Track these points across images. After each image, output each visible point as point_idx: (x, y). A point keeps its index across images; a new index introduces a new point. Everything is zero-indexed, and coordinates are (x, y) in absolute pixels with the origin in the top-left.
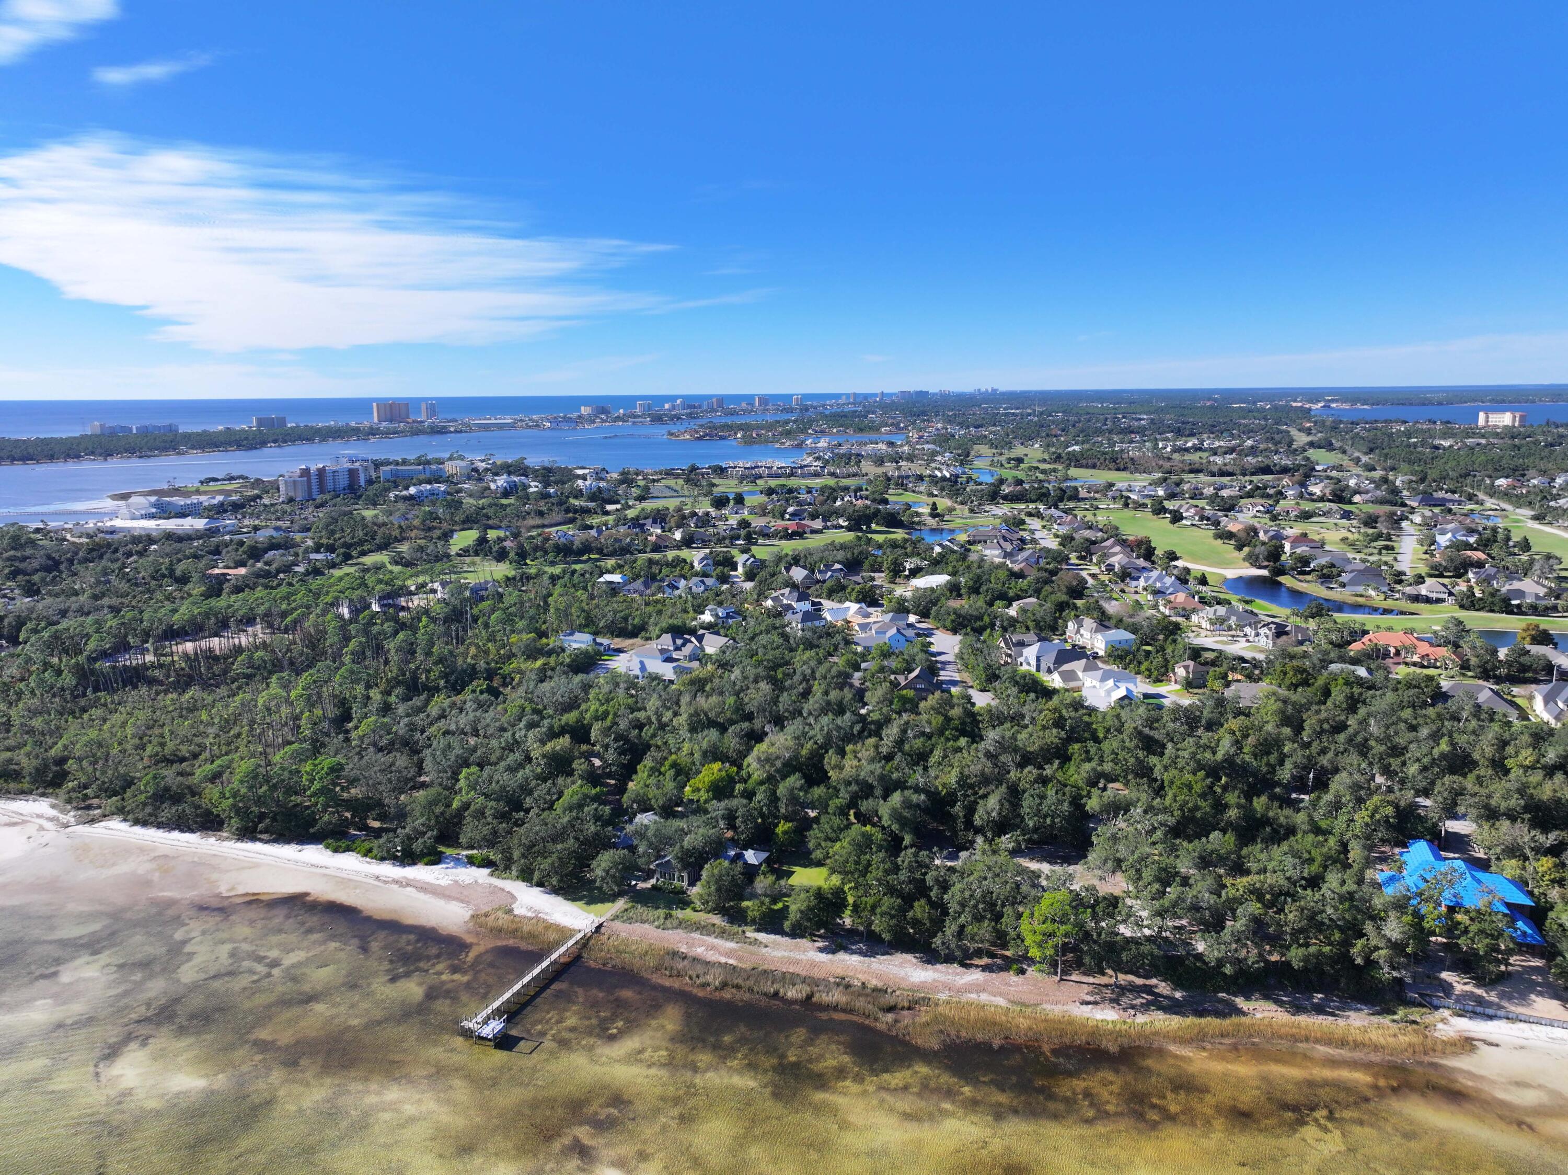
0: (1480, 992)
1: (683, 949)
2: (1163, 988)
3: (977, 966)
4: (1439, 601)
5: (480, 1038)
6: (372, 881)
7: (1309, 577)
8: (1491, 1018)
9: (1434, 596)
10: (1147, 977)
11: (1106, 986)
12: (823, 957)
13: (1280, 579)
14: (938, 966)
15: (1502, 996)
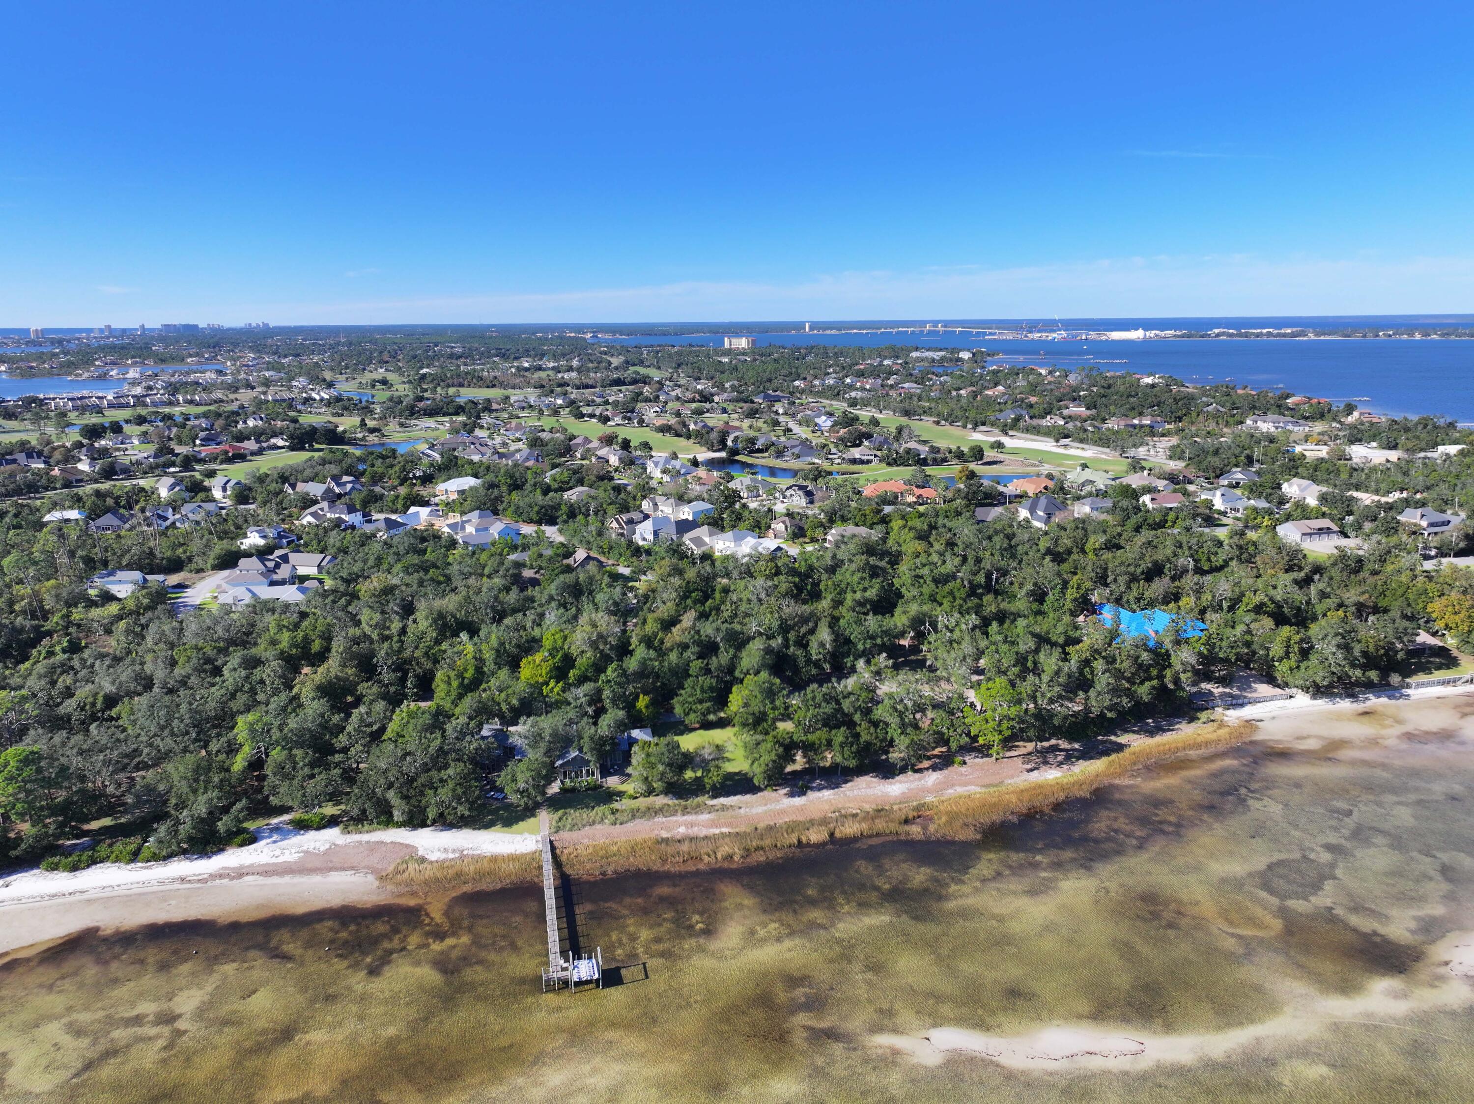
0: (1227, 690)
1: (665, 835)
2: (1064, 744)
3: (927, 769)
4: (869, 462)
5: (580, 983)
6: (177, 886)
7: (766, 454)
8: (1242, 705)
9: (865, 458)
10: (1048, 740)
11: (1029, 754)
12: (798, 801)
13: (737, 458)
14: (898, 778)
15: (1239, 689)
